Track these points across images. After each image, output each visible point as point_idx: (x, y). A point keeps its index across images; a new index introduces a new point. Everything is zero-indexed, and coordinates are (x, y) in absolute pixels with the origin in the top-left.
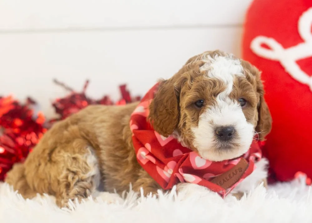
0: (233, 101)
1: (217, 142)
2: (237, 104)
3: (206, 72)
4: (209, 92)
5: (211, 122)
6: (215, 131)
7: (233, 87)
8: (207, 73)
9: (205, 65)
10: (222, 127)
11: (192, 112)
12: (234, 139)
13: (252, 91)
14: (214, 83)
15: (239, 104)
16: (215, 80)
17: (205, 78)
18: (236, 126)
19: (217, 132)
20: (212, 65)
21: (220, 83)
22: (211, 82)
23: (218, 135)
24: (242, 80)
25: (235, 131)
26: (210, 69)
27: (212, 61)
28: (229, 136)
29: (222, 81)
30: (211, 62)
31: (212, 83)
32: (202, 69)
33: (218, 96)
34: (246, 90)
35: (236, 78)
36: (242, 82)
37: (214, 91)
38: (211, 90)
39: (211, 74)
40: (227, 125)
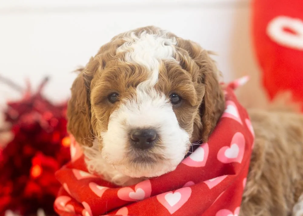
0: (160, 95)
1: (130, 150)
2: (164, 98)
3: (123, 55)
4: (124, 80)
5: (124, 123)
6: (129, 134)
7: (159, 76)
8: (125, 56)
9: (124, 45)
10: (138, 129)
11: (102, 109)
12: (155, 147)
13: (189, 83)
14: (133, 69)
15: (168, 100)
16: (133, 66)
17: (120, 63)
18: (160, 129)
19: (131, 136)
20: (133, 46)
21: (141, 68)
22: (128, 67)
23: (132, 140)
24: (172, 67)
25: (158, 137)
26: (129, 51)
27: (136, 40)
28: (148, 143)
29: (144, 67)
30: (134, 41)
31: (130, 70)
32: (120, 50)
33: (138, 86)
34: (179, 82)
35: (164, 64)
36: (173, 69)
37: (132, 79)
38: (127, 78)
39: (129, 58)
40: (146, 126)
